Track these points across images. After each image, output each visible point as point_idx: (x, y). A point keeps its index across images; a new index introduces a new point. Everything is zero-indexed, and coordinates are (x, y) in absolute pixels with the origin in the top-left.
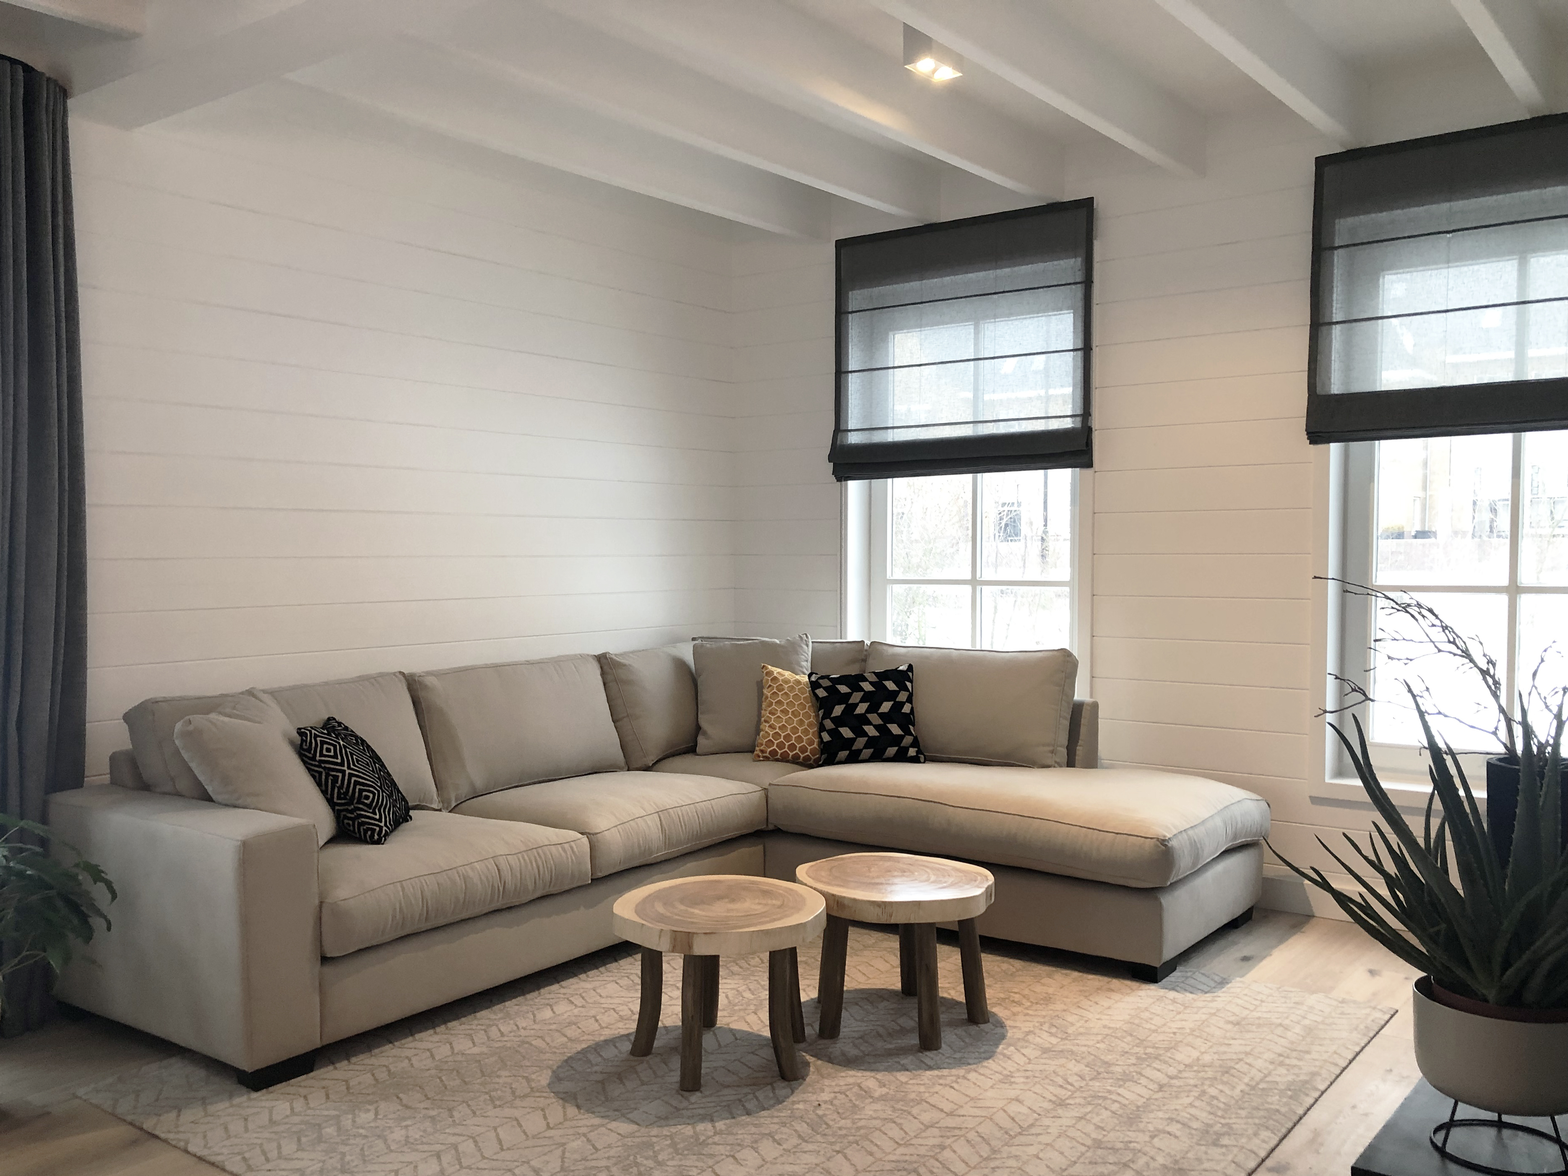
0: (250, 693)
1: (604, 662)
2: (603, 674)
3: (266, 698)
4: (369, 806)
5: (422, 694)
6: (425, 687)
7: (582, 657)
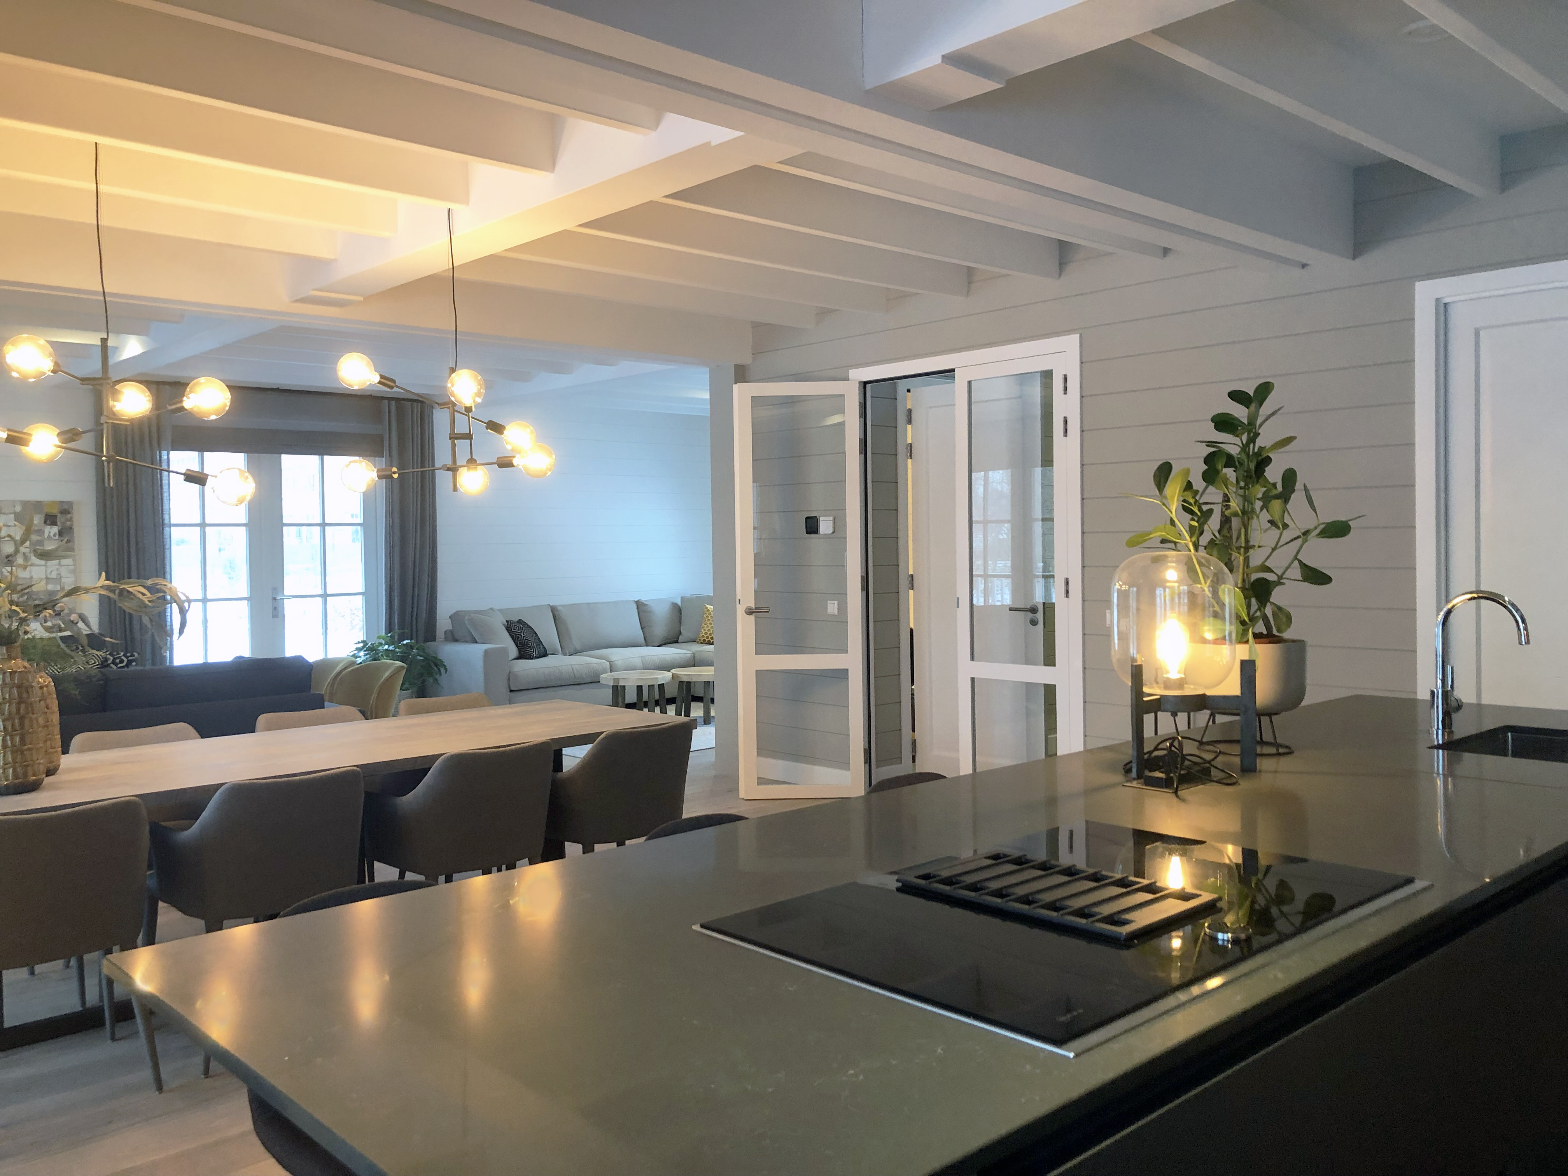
0: (491, 609)
1: (639, 605)
2: (638, 608)
3: (498, 612)
4: (530, 647)
5: (556, 613)
6: (557, 610)
7: (628, 601)
